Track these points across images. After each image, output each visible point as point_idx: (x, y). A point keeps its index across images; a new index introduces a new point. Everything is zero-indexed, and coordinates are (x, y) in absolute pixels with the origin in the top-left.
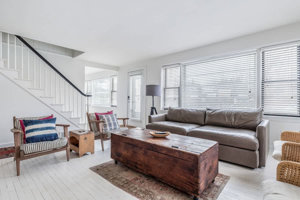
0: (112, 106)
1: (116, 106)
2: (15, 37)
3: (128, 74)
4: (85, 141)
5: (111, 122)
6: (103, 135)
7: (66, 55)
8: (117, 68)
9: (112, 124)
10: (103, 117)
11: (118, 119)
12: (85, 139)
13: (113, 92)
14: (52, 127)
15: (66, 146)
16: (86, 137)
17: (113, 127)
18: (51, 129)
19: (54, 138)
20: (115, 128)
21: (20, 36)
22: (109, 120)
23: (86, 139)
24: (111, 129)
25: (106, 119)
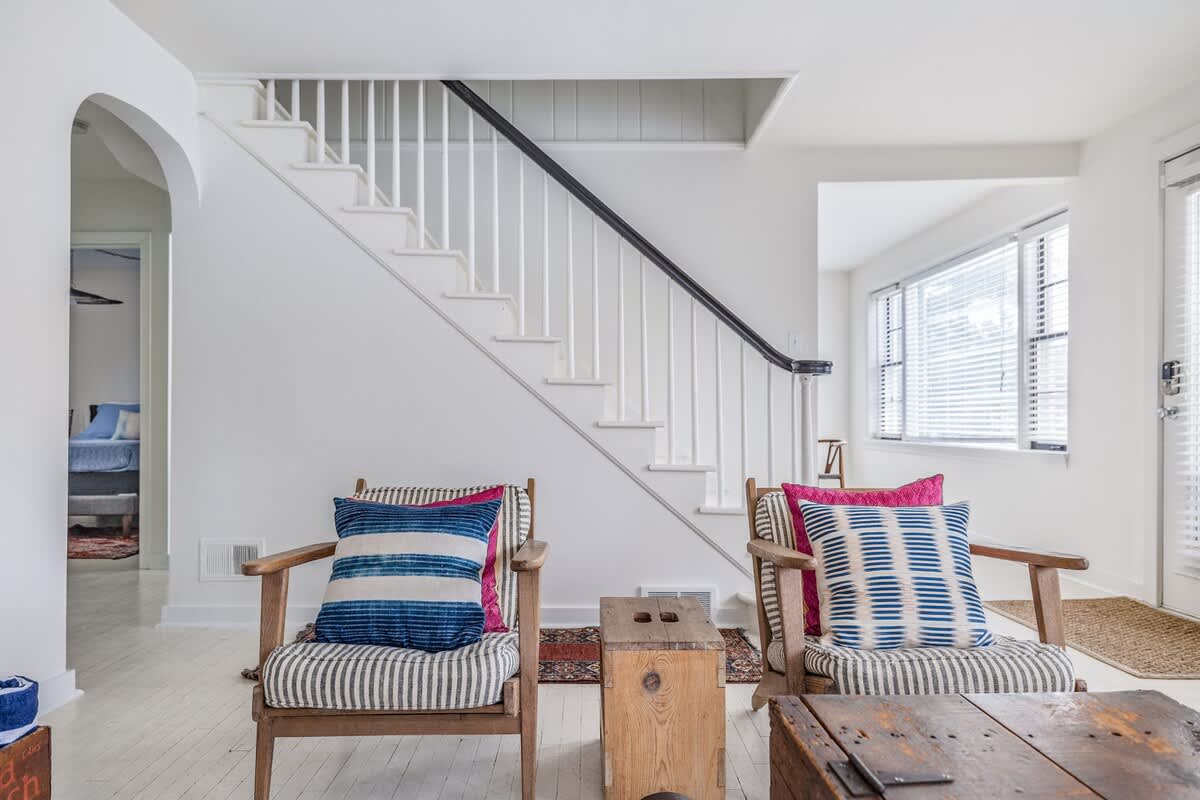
0: (1034, 445)
1: (1063, 448)
2: (446, 91)
3: (1162, 172)
4: (648, 697)
5: (901, 569)
6: (808, 673)
7: (704, 140)
8: (1067, 156)
9: (910, 600)
10: (829, 524)
11: (976, 550)
12: (645, 681)
13: (1039, 344)
14: (450, 559)
15: (498, 709)
16: (659, 669)
17: (912, 623)
18: (443, 574)
19: (456, 635)
20: (938, 640)
21: (459, 82)
22: (877, 552)
23: (652, 681)
24: (891, 640)
25: (853, 539)
